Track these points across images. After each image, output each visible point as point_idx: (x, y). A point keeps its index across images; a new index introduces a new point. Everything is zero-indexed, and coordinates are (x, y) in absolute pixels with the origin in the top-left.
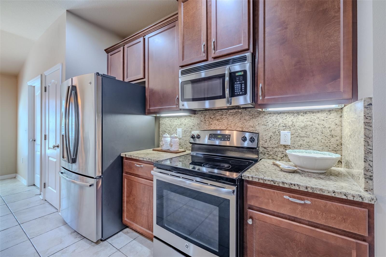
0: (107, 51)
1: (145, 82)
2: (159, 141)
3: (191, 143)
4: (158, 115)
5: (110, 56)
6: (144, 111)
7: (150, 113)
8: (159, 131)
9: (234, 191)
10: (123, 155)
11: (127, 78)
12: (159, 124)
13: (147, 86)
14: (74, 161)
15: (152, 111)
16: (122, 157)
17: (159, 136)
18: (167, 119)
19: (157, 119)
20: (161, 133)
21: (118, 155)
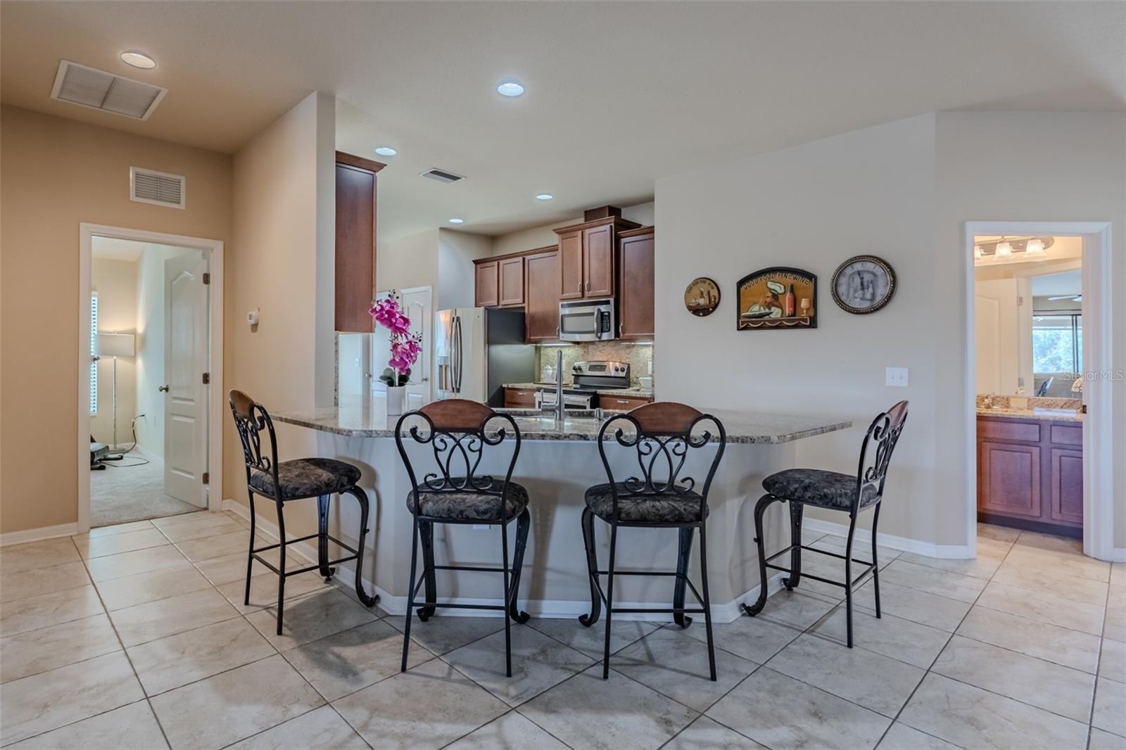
0: (476, 262)
1: (524, 308)
2: (540, 374)
3: (573, 375)
4: (539, 345)
5: (478, 269)
6: (524, 339)
7: (530, 342)
8: (540, 364)
9: (588, 400)
10: (504, 386)
11: (503, 299)
12: (540, 354)
13: (526, 311)
14: (458, 390)
15: (532, 341)
16: (504, 388)
17: (540, 369)
18: (550, 349)
19: (538, 349)
20: (542, 365)
21: (499, 386)
